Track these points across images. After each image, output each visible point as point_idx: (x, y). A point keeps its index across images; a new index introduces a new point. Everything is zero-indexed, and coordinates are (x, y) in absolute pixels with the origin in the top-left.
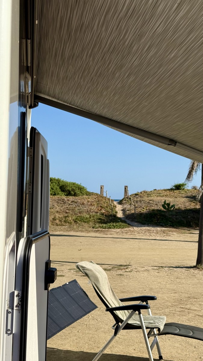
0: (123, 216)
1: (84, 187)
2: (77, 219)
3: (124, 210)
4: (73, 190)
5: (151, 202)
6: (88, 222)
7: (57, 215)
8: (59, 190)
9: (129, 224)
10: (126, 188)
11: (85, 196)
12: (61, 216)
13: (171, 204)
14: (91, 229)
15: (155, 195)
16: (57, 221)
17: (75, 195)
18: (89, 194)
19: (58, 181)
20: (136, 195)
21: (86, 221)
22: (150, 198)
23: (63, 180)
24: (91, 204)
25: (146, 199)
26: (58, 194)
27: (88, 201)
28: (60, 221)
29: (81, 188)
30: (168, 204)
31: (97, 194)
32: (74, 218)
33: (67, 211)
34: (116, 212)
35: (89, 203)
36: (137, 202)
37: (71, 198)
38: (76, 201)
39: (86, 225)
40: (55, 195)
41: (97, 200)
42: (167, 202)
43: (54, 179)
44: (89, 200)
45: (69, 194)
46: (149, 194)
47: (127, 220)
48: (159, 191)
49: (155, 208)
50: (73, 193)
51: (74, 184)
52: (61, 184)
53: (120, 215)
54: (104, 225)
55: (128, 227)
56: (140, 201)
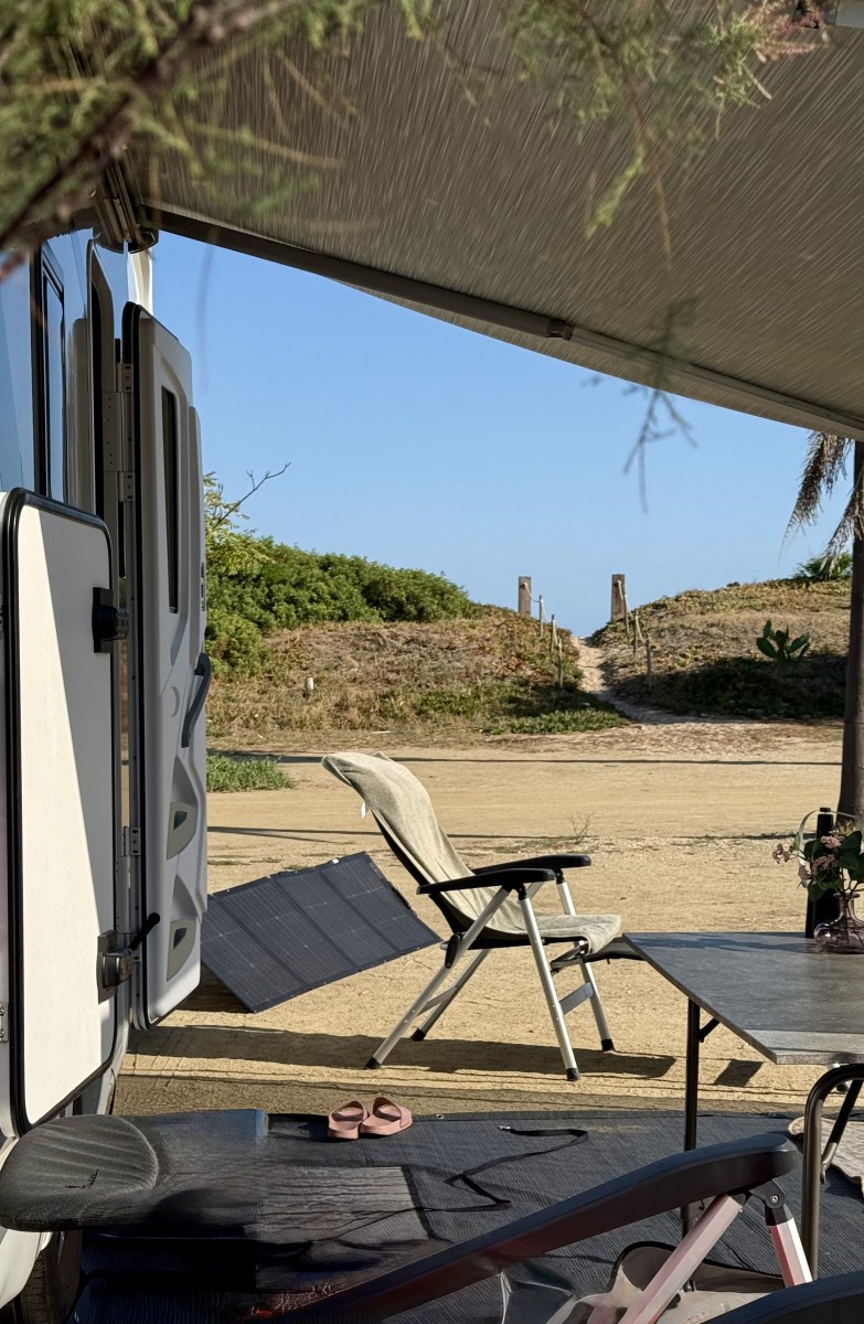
0: (603, 688)
1: (454, 587)
2: (425, 702)
3: (607, 667)
4: (412, 598)
5: (714, 630)
6: (467, 713)
7: (354, 692)
8: (359, 599)
9: (622, 715)
10: (617, 583)
11: (459, 620)
12: (368, 693)
13: (793, 636)
14: (480, 736)
15: (733, 606)
16: (354, 714)
17: (421, 616)
18: (472, 611)
19: (357, 566)
20: (657, 606)
21: (460, 708)
22: (710, 617)
23: (375, 562)
24: (483, 648)
25: (695, 620)
26: (358, 615)
27: (470, 639)
28: (365, 712)
29: (442, 592)
30: (782, 637)
31: (505, 612)
32: (415, 698)
33: (392, 676)
34: (579, 675)
35: (475, 645)
36: (659, 633)
37: (405, 629)
38: (423, 637)
39: (460, 723)
40: (344, 618)
41: (504, 631)
42: (775, 629)
43: (342, 561)
44: (475, 632)
45: (397, 612)
46: (705, 602)
47: (618, 704)
48: (747, 587)
49: (729, 651)
50: (412, 609)
51: (416, 575)
52: (367, 578)
53: (592, 683)
54: (529, 721)
55: (620, 725)
56: (673, 630)
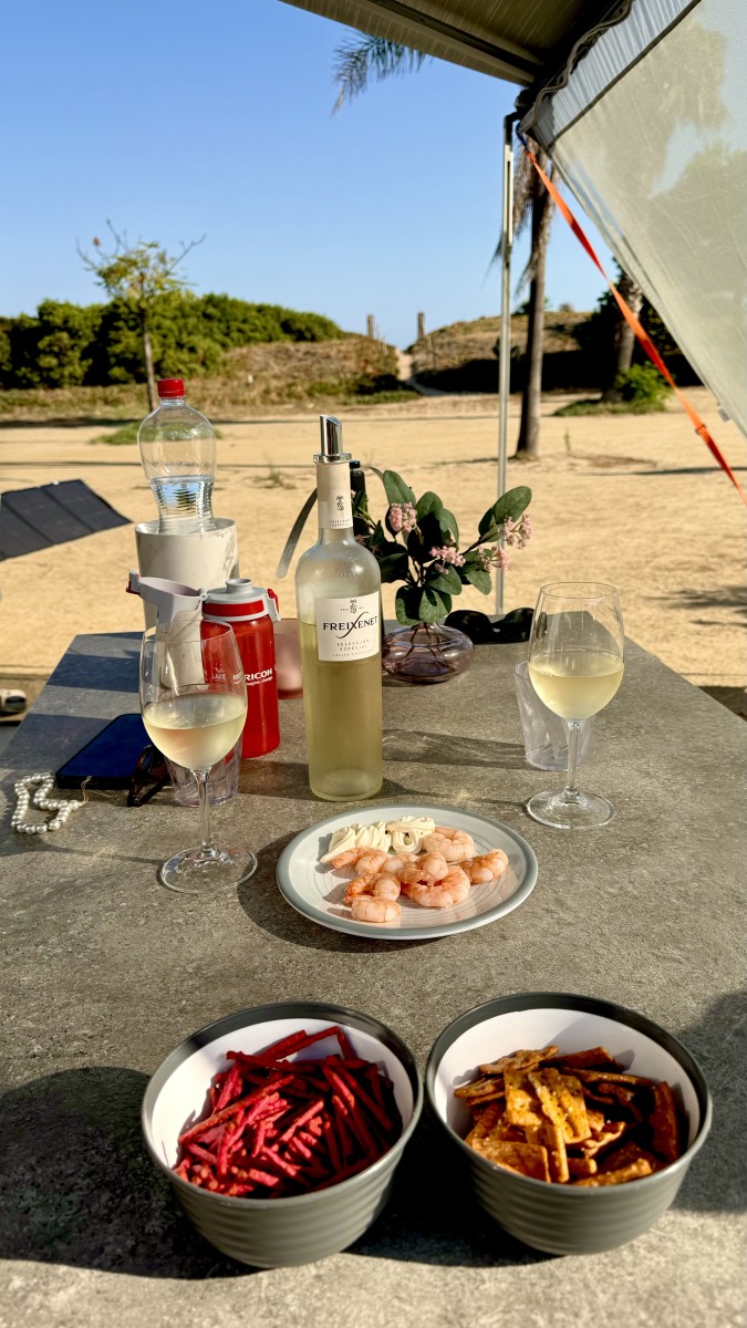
0: (410, 378)
1: (331, 322)
8: (278, 329)
9: (418, 392)
10: (421, 317)
11: (336, 341)
12: (281, 384)
14: (340, 407)
15: (481, 330)
17: (313, 339)
18: (342, 335)
19: (277, 311)
20: (442, 331)
21: (331, 391)
22: (470, 336)
23: (288, 308)
24: (346, 357)
25: (461, 338)
26: (278, 339)
27: (339, 351)
28: (279, 395)
29: (325, 325)
31: (360, 336)
32: (307, 386)
33: (296, 374)
34: (397, 371)
35: (341, 355)
36: (442, 346)
37: (304, 346)
38: (313, 351)
39: (331, 400)
40: (270, 340)
41: (359, 346)
43: (269, 308)
44: (342, 348)
45: (300, 336)
48: (488, 319)
49: (477, 355)
50: (308, 335)
51: (310, 316)
52: (283, 318)
53: (405, 374)
54: (367, 398)
55: (416, 398)
56: (449, 344)
